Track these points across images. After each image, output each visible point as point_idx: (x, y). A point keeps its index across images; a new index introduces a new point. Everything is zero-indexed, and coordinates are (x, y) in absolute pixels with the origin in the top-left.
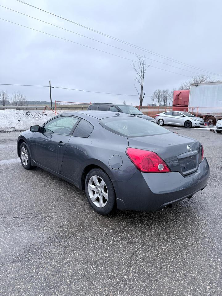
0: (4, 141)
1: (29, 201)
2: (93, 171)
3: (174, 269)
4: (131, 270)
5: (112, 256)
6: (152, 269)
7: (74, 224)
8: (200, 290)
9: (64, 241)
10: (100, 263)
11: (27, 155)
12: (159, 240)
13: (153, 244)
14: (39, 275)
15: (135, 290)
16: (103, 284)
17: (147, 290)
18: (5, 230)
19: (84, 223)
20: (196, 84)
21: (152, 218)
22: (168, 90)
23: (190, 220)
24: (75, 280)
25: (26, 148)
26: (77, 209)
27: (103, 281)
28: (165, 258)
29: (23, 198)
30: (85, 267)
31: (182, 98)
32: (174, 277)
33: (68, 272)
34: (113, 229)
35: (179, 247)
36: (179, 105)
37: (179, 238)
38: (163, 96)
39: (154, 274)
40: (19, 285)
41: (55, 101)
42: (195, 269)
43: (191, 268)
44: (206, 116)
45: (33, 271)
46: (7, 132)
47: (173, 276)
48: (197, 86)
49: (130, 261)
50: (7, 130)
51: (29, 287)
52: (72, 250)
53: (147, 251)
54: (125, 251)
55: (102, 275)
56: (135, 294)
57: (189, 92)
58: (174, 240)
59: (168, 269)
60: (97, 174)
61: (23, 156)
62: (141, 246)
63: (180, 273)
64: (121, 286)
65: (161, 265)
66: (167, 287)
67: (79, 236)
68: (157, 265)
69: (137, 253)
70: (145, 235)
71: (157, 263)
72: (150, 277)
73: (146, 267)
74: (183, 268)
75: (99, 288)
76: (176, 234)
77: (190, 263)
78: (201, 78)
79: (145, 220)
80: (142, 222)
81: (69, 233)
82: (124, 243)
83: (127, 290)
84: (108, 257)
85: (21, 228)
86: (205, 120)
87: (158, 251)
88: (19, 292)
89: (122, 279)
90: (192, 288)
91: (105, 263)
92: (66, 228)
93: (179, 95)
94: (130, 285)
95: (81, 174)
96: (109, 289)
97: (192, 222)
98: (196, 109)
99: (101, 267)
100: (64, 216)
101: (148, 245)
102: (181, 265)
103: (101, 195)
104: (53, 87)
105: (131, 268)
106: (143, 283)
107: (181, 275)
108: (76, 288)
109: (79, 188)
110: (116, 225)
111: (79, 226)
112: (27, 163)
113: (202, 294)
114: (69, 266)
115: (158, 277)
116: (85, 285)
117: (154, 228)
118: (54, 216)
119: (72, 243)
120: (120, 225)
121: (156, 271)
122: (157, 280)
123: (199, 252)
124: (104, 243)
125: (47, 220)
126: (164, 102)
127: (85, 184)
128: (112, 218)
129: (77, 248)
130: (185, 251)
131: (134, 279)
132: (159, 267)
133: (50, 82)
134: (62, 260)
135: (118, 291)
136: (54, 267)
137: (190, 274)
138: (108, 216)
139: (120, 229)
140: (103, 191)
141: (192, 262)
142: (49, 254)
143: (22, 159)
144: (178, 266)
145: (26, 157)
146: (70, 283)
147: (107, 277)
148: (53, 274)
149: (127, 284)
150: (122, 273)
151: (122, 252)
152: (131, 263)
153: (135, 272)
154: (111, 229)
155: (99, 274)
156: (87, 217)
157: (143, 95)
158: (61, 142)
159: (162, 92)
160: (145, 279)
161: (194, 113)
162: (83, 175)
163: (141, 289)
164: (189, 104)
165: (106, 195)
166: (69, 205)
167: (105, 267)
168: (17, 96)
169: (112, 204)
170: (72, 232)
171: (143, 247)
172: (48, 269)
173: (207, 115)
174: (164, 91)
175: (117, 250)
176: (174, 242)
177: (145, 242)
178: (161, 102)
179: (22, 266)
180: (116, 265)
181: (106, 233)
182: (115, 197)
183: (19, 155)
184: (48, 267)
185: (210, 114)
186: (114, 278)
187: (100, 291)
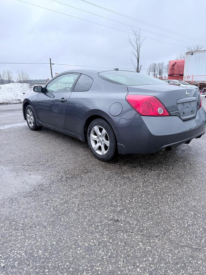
0: (11, 111)
1: (37, 153)
2: (94, 122)
3: (175, 199)
4: (134, 201)
5: (115, 191)
6: (153, 200)
7: (79, 169)
8: (201, 215)
9: (71, 181)
10: (105, 196)
11: (32, 117)
12: (159, 178)
13: (154, 182)
14: (49, 206)
15: (138, 215)
16: (108, 211)
17: (150, 215)
18: (16, 175)
19: (88, 167)
20: (191, 52)
21: (152, 163)
22: (163, 63)
23: (188, 164)
24: (82, 208)
25: (31, 110)
26: (81, 158)
27: (108, 208)
28: (166, 192)
29: (31, 151)
30: (91, 199)
31: (177, 68)
32: (175, 205)
33: (75, 203)
34: (115, 172)
35: (179, 183)
36: (174, 75)
37: (178, 176)
38: (158, 70)
39: (156, 204)
40: (31, 213)
41: (56, 74)
42: (195, 200)
43: (191, 199)
44: (201, 84)
45: (43, 203)
46: (14, 104)
47: (173, 205)
48: (192, 54)
49: (132, 194)
50: (14, 102)
51: (40, 214)
52: (78, 187)
53: (148, 186)
54: (127, 187)
55: (106, 204)
56: (138, 218)
57: (184, 61)
58: (174, 178)
59: (169, 200)
60: (98, 123)
61: (29, 118)
62: (142, 183)
63: (181, 202)
64: (125, 212)
65: (162, 196)
66: (168, 213)
67: (84, 177)
68: (158, 197)
69: (138, 188)
70: (146, 175)
71: (158, 195)
72: (152, 205)
73: (147, 198)
74: (183, 198)
75: (104, 214)
76: (175, 174)
77: (189, 195)
78: (196, 48)
79: (144, 165)
80: (142, 166)
81: (75, 175)
82: (126, 181)
83: (131, 215)
84: (112, 191)
85: (30, 172)
86: (200, 88)
87: (159, 186)
88: (31, 218)
89: (125, 207)
90: (192, 213)
91: (109, 196)
92: (72, 172)
93: (174, 65)
94: (133, 211)
95: (83, 126)
96: (113, 214)
97: (190, 165)
98: (191, 78)
99: (105, 199)
100: (70, 163)
101: (148, 183)
102: (181, 197)
103: (103, 144)
104: (54, 64)
105: (134, 199)
106: (146, 210)
107: (181, 204)
108: (83, 214)
109: (82, 140)
110: (117, 169)
111: (83, 170)
112: (33, 125)
113: (202, 217)
114: (76, 198)
115: (160, 205)
116: (91, 212)
117: (154, 171)
118: (60, 164)
119: (77, 182)
120: (121, 168)
121: (157, 201)
122: (158, 208)
123: (198, 187)
124: (107, 182)
125: (54, 166)
126: (160, 75)
127: (87, 136)
128: (114, 164)
129: (82, 185)
130: (185, 187)
131: (136, 207)
132: (160, 198)
133: (50, 59)
134: (69, 195)
135: (122, 216)
136: (62, 199)
137: (190, 203)
138: (110, 163)
139: (122, 171)
140: (104, 139)
141: (192, 194)
142: (57, 190)
143: (28, 121)
144: (178, 198)
145: (31, 119)
146: (77, 211)
147: (111, 206)
148: (61, 204)
149: (130, 211)
150: (126, 203)
151: (124, 187)
152: (133, 196)
153: (137, 202)
154: (113, 172)
155: (103, 204)
156: (91, 163)
157: (139, 68)
158: (63, 98)
159: (157, 66)
160: (147, 207)
161: (189, 81)
162: (85, 127)
163: (143, 214)
164: (184, 72)
165: (108, 143)
166: (73, 155)
167: (109, 199)
168: (20, 74)
169: (113, 150)
170: (77, 174)
171: (144, 184)
172: (56, 201)
173: (202, 82)
174: (159, 64)
175: (119, 186)
176: (174, 180)
177: (146, 180)
178: (157, 75)
179: (33, 199)
180: (119, 197)
181: (108, 174)
182: (116, 142)
183: (26, 118)
184: (57, 200)
185: (204, 81)
186: (118, 206)
187: (106, 216)
